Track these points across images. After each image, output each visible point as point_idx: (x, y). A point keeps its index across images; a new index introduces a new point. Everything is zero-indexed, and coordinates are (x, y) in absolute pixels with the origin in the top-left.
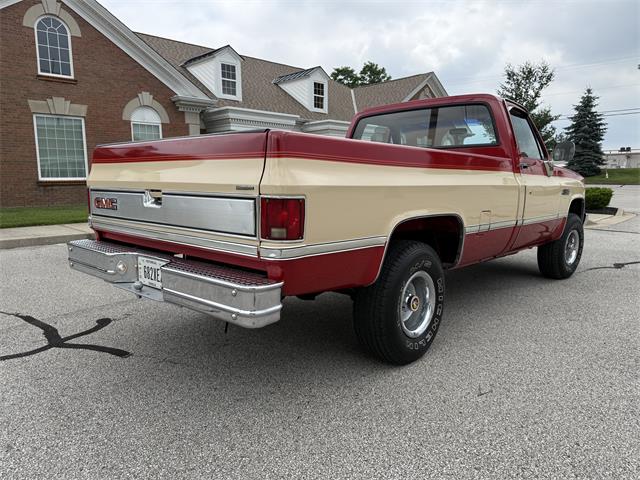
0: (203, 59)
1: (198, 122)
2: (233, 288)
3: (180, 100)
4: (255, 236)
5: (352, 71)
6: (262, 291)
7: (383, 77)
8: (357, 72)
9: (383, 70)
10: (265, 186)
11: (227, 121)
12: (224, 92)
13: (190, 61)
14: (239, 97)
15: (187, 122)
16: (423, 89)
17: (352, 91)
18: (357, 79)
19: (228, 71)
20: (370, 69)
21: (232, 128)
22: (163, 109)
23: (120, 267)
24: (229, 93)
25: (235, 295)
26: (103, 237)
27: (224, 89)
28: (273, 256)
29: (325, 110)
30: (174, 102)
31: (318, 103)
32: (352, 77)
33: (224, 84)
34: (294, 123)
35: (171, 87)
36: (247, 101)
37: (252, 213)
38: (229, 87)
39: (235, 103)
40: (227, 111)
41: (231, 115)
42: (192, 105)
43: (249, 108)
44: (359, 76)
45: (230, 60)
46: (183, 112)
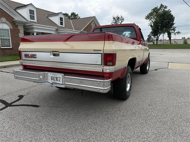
0: (22, 7)
1: (23, 29)
2: (98, 81)
3: (16, 21)
4: (102, 65)
5: (68, 14)
6: (107, 82)
7: (78, 17)
8: (70, 15)
9: (77, 15)
10: (105, 50)
11: (33, 28)
12: (31, 19)
13: (16, 8)
14: (36, 21)
15: (19, 28)
16: (92, 21)
17: (71, 20)
18: (70, 17)
19: (31, 12)
20: (73, 14)
21: (35, 31)
22: (10, 24)
23: (41, 77)
24: (32, 19)
25: (99, 83)
26: (26, 68)
27: (30, 18)
28: (108, 71)
29: (64, 26)
30: (14, 22)
31: (61, 23)
32: (68, 16)
33: (30, 16)
34: (55, 29)
35: (13, 17)
36: (38, 22)
37: (101, 58)
38: (32, 17)
39: (34, 22)
40: (33, 25)
41: (34, 27)
42: (21, 23)
43: (39, 24)
44: (70, 16)
45: (32, 9)
46: (17, 25)
